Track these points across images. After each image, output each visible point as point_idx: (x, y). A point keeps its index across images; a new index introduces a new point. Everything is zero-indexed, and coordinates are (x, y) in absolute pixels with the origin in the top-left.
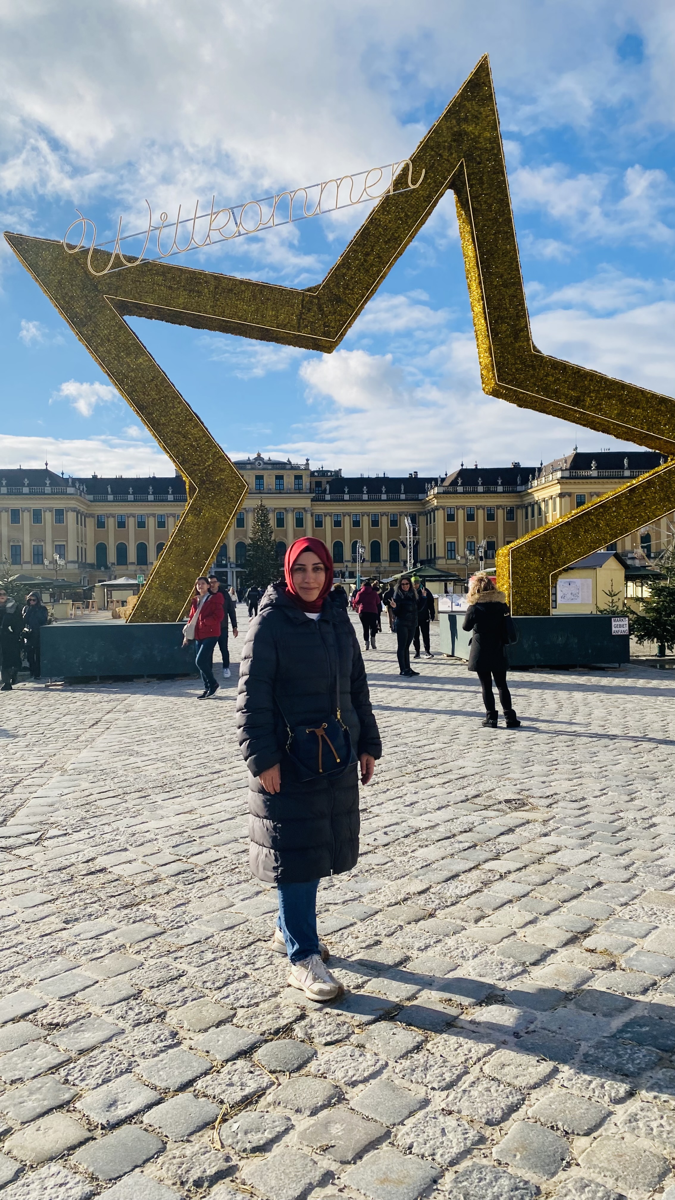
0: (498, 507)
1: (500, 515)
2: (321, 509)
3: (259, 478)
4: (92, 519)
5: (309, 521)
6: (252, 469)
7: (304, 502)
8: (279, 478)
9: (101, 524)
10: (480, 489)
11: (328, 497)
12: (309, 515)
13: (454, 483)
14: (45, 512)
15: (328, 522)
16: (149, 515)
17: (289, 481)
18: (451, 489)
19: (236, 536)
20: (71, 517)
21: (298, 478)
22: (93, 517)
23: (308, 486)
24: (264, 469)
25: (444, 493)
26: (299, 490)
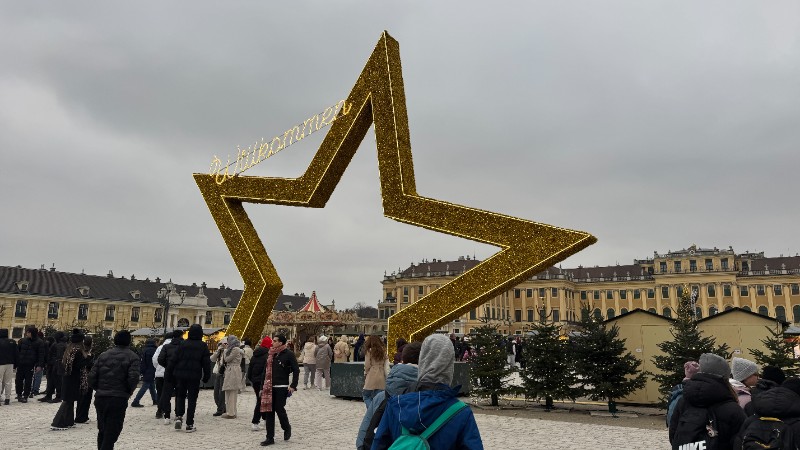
2: (745, 282)
3: (693, 262)
4: (578, 294)
5: (734, 290)
6: (687, 256)
7: (730, 278)
8: (708, 261)
9: (584, 295)
11: (751, 274)
12: (735, 287)
14: (546, 290)
15: (753, 292)
16: (614, 291)
17: (717, 263)
20: (562, 293)
21: (724, 261)
23: (734, 266)
24: (696, 256)
26: (725, 269)
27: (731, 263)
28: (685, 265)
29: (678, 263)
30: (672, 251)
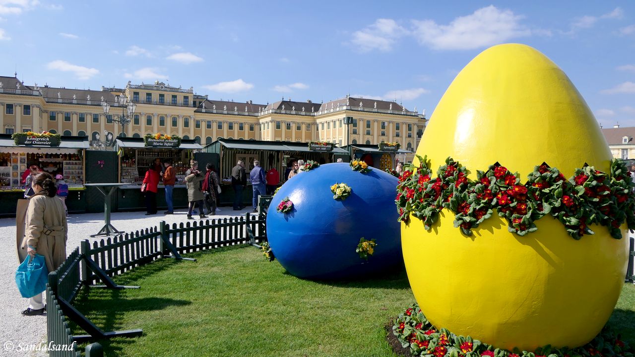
0: (302, 123)
1: (304, 127)
2: (200, 117)
3: (162, 96)
4: (47, 114)
5: (192, 124)
6: (157, 90)
7: (189, 111)
8: (174, 97)
9: (53, 118)
10: (294, 112)
11: (204, 110)
12: (192, 120)
13: (280, 107)
14: (15, 106)
15: (203, 125)
16: (87, 114)
17: (180, 100)
18: (278, 111)
19: (146, 130)
20: (35, 112)
21: (186, 98)
22: (47, 113)
23: (192, 103)
24: (164, 91)
25: (275, 113)
26: (186, 104)
27: (191, 101)
28: (155, 97)
29: (149, 95)
30: (145, 84)
